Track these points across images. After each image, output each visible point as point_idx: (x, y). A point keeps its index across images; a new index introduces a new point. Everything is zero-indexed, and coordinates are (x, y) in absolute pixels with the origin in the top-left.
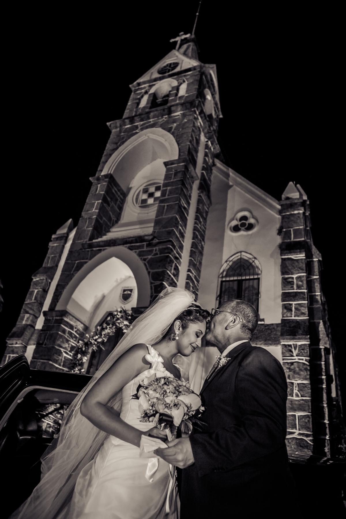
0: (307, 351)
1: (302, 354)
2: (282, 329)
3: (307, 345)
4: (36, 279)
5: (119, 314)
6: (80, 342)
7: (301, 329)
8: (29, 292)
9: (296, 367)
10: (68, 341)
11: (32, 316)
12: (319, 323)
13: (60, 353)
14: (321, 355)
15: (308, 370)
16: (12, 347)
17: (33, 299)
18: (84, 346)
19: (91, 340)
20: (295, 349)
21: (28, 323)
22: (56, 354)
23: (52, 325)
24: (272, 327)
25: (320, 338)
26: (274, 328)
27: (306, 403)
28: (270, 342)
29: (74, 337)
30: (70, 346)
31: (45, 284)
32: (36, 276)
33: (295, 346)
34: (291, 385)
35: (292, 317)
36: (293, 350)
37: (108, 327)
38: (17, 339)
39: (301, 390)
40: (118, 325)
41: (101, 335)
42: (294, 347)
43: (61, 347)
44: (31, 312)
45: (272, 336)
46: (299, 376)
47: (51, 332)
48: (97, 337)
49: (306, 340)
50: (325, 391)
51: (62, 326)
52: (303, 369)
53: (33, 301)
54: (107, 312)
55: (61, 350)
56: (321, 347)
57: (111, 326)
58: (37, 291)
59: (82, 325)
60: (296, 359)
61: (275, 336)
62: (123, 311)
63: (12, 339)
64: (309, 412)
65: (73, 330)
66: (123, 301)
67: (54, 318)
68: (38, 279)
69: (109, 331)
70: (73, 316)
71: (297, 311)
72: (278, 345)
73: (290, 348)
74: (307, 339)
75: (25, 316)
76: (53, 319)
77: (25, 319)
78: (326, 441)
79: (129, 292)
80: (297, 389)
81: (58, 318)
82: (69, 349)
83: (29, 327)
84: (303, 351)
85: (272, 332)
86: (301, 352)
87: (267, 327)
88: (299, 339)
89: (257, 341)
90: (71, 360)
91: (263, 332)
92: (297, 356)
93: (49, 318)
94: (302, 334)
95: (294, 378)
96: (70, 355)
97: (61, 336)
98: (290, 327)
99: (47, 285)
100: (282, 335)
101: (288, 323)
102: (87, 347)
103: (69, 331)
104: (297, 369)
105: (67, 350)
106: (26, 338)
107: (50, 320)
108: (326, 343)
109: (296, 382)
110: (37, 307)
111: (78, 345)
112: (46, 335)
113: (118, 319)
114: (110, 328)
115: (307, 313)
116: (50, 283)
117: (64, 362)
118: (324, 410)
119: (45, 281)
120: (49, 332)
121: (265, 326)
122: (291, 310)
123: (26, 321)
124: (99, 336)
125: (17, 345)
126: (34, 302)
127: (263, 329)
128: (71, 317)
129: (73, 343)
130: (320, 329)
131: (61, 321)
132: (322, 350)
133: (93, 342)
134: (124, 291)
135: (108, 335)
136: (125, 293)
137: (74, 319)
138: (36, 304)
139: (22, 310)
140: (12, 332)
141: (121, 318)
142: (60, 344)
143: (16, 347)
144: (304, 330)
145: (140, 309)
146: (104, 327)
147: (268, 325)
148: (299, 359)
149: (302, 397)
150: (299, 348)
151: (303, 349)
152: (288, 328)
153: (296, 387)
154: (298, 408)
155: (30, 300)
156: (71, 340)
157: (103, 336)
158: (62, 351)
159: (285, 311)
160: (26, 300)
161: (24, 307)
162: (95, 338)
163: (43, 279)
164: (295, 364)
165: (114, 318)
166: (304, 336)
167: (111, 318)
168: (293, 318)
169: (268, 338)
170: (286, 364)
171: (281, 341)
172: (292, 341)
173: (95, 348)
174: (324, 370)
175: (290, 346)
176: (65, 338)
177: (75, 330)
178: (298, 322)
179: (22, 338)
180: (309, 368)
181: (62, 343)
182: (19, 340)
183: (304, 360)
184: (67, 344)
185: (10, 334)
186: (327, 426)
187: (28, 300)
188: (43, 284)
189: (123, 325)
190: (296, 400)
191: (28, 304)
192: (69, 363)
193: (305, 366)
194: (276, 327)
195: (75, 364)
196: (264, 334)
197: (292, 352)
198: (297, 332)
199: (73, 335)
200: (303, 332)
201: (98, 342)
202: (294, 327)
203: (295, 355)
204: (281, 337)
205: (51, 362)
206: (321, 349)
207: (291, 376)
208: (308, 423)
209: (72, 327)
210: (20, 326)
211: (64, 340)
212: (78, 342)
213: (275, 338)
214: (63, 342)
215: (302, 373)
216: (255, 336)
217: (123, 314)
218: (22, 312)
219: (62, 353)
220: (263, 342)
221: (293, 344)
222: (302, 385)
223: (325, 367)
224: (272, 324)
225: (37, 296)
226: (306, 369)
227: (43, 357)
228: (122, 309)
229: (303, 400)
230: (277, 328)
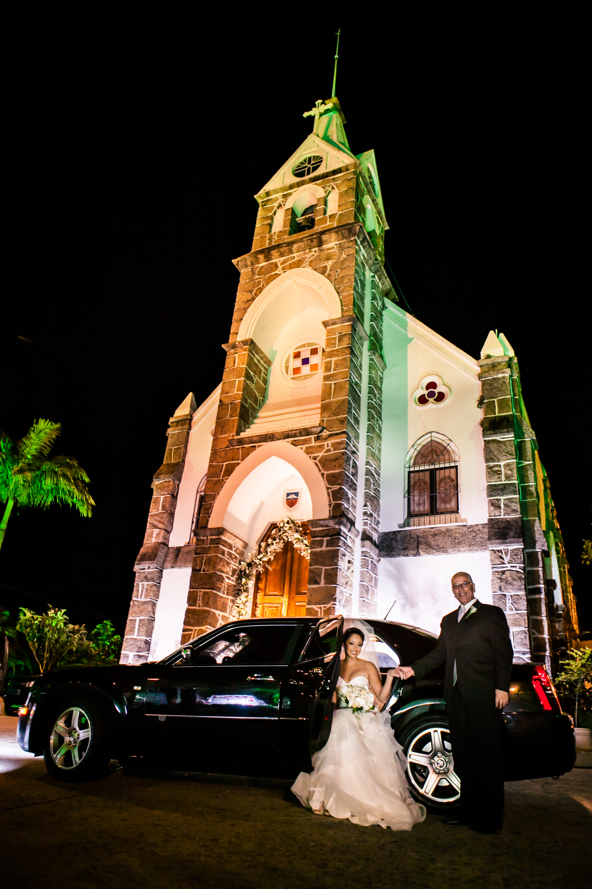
0: (520, 556)
1: (515, 560)
2: (489, 531)
3: (521, 550)
4: (159, 481)
5: (286, 525)
6: (242, 563)
7: (512, 531)
8: (153, 500)
9: (508, 576)
10: (228, 564)
11: (163, 531)
12: (535, 520)
13: (221, 579)
14: (538, 559)
15: (523, 579)
16: (144, 572)
17: (160, 508)
18: (247, 568)
19: (255, 560)
20: (506, 554)
21: (160, 541)
22: (219, 581)
23: (208, 546)
24: (477, 528)
25: (536, 539)
26: (479, 530)
27: (521, 617)
28: (476, 548)
29: (234, 558)
30: (231, 569)
31: (173, 488)
32: (160, 478)
33: (506, 551)
34: (503, 597)
35: (500, 515)
36: (504, 556)
37: (274, 542)
38: (150, 562)
39: (516, 603)
40: (286, 539)
41: (267, 553)
42: (505, 553)
43: (222, 572)
44: (160, 526)
45: (478, 540)
46: (512, 587)
47: (209, 555)
48: (261, 556)
49: (520, 544)
50: (544, 601)
51: (221, 546)
52: (517, 578)
53: (160, 511)
54: (269, 523)
55: (222, 576)
56: (537, 550)
57: (277, 541)
58: (164, 498)
59: (242, 542)
60: (508, 566)
61: (481, 540)
62: (290, 521)
63: (143, 562)
64: (526, 627)
65: (232, 550)
66: (288, 509)
67: (209, 538)
68: (160, 482)
69: (276, 547)
70: (231, 534)
71: (506, 508)
72: (486, 551)
73: (500, 554)
74: (520, 542)
75: (153, 531)
76: (207, 539)
77: (154, 535)
78: (546, 657)
79: (295, 497)
80: (510, 601)
81: (214, 537)
82: (231, 574)
83: (162, 545)
84: (516, 557)
85: (477, 535)
86: (514, 558)
87: (470, 529)
88: (511, 542)
89: (459, 548)
90: (235, 586)
91: (466, 535)
92: (509, 563)
93: (202, 538)
94: (514, 537)
95: (506, 589)
96: (233, 580)
97: (222, 559)
98: (499, 529)
99: (175, 489)
100: (490, 539)
101: (496, 523)
102: (250, 569)
103: (228, 552)
104: (510, 579)
105: (229, 574)
106: (160, 560)
107: (204, 540)
108: (543, 545)
109: (509, 594)
110: (168, 519)
111: (240, 567)
112: (203, 559)
113: (285, 532)
114: (276, 543)
115: (519, 510)
116: (178, 485)
117: (228, 589)
118: (543, 623)
119: (172, 483)
120: (205, 555)
121: (469, 528)
122: (500, 508)
123: (156, 537)
124: (264, 554)
125: (150, 570)
126: (163, 513)
127: (466, 531)
128: (229, 534)
129: (234, 565)
130: (536, 529)
131: (218, 541)
132: (539, 554)
133: (257, 561)
134: (288, 495)
135: (274, 552)
136: (289, 497)
137: (232, 536)
138: (165, 515)
139: (148, 524)
140: (140, 553)
141: (289, 529)
142: (221, 568)
143: (149, 573)
144: (517, 532)
145: (318, 522)
146: (269, 543)
147: (471, 526)
148: (512, 567)
149: (516, 610)
150: (511, 553)
151: (516, 555)
152: (496, 530)
153: (509, 600)
154: (513, 623)
155: (155, 510)
156: (232, 562)
157: (269, 554)
158: (224, 577)
159: (492, 508)
160: (150, 510)
161: (149, 520)
162: (259, 557)
163: (169, 481)
164: (506, 572)
165: (280, 531)
166: (516, 539)
167: (276, 531)
168: (502, 517)
169: (473, 543)
170: (497, 573)
171: (489, 546)
172: (503, 545)
173: (261, 569)
174: (542, 578)
175: (498, 551)
176: (225, 560)
177: (234, 549)
178: (508, 521)
179: (156, 561)
180: (523, 577)
181: (223, 568)
182: (153, 563)
183: (518, 567)
184: (228, 567)
185: (139, 557)
186: (547, 641)
187: (154, 510)
188: (171, 487)
189: (293, 539)
190: (510, 615)
191: (155, 515)
192: (232, 590)
193: (519, 575)
194: (481, 529)
195: (240, 590)
196: (468, 538)
197: (502, 558)
198: (508, 535)
199: (233, 556)
200: (515, 534)
201: (264, 562)
202: (504, 528)
203: (506, 562)
204: (488, 542)
205: (214, 592)
206: (537, 552)
207: (502, 588)
208: (524, 639)
209: (230, 547)
210: (150, 545)
211: (225, 563)
212: (240, 564)
213: (481, 542)
214: (224, 566)
215: (515, 583)
216: (457, 541)
217: (291, 525)
218: (148, 527)
219: (224, 578)
220: (467, 547)
221: (504, 549)
222: (516, 597)
223: (543, 574)
224: (477, 525)
225: (164, 504)
226: (520, 578)
227: (205, 587)
228: (289, 519)
229: (518, 614)
230: (483, 530)
